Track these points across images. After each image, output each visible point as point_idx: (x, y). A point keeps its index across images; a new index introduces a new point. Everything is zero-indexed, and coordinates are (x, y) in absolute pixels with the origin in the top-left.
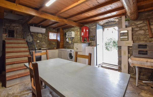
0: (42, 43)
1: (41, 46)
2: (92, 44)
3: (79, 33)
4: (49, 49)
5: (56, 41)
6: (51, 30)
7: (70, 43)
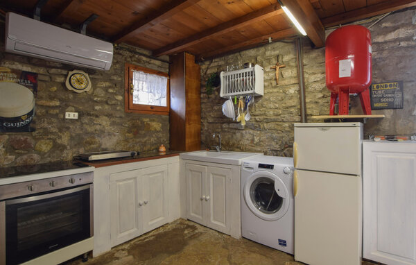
0: (91, 123)
1: (90, 143)
2: (385, 126)
3: (290, 73)
4: (133, 155)
5: (166, 117)
6: (139, 61)
7: (243, 124)
